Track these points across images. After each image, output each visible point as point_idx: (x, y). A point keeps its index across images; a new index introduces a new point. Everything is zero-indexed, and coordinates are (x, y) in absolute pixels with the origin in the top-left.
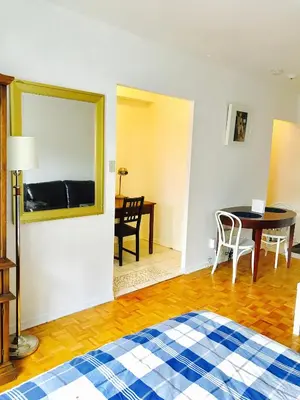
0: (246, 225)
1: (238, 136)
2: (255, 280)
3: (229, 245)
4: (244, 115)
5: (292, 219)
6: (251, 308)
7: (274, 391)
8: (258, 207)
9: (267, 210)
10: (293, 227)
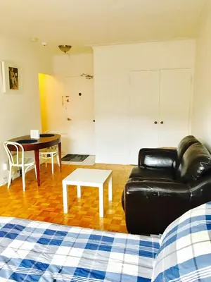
0: (27, 149)
1: (13, 85)
2: (39, 185)
3: (17, 165)
4: (15, 70)
5: (58, 140)
6: (37, 205)
7: (41, 255)
8: (35, 135)
9: (41, 136)
10: (60, 145)
